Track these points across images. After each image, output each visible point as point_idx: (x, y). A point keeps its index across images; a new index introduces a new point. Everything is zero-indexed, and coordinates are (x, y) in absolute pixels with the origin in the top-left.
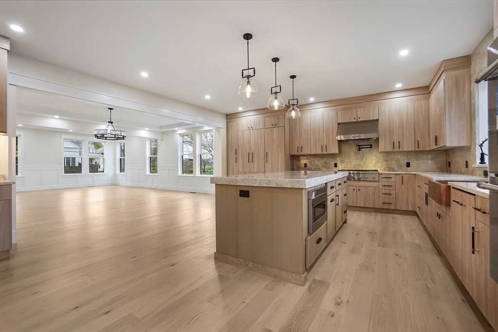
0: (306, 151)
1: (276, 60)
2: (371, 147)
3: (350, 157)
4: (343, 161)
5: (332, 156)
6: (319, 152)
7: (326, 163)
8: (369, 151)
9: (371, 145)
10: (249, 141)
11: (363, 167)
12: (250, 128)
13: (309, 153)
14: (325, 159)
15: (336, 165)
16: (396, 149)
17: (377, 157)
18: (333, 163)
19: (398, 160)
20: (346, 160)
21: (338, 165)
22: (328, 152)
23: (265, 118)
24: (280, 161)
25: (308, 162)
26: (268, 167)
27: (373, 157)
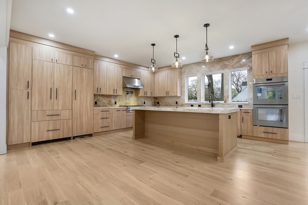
0: (103, 92)
1: (177, 36)
2: (132, 93)
3: (123, 98)
4: (119, 101)
5: (115, 96)
6: (112, 93)
7: (109, 101)
8: (131, 95)
9: (132, 92)
10: (52, 75)
11: (129, 104)
12: (54, 61)
13: (105, 94)
14: (109, 98)
15: (116, 103)
17: (134, 99)
18: (114, 102)
19: (142, 101)
20: (121, 100)
21: (117, 103)
22: (117, 94)
23: (73, 55)
24: (89, 100)
25: (98, 100)
26: (77, 104)
27: (133, 99)
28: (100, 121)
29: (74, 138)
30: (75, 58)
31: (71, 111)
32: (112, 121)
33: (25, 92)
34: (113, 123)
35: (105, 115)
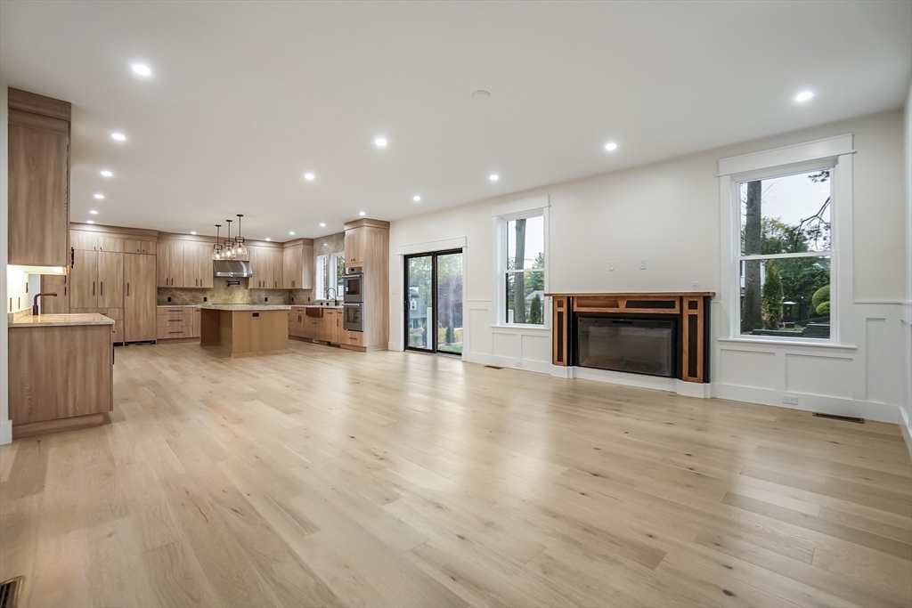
0: (177, 284)
2: (239, 284)
3: (220, 292)
4: (212, 296)
5: (203, 290)
6: (193, 285)
7: (194, 297)
8: (238, 287)
9: (239, 282)
10: (95, 266)
11: (232, 301)
12: (98, 249)
13: (182, 286)
14: (194, 293)
15: (205, 300)
16: (262, 287)
17: (243, 292)
18: (202, 297)
19: (259, 296)
20: (216, 295)
21: (208, 299)
22: (203, 287)
23: (125, 239)
24: (150, 295)
25: (173, 295)
26: (130, 301)
27: (241, 293)
28: (168, 324)
29: (127, 344)
30: (128, 242)
31: (122, 310)
32: (187, 325)
33: (62, 287)
34: (191, 328)
35: (176, 316)
